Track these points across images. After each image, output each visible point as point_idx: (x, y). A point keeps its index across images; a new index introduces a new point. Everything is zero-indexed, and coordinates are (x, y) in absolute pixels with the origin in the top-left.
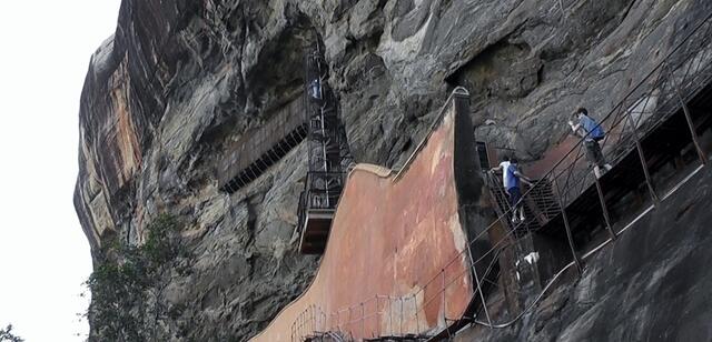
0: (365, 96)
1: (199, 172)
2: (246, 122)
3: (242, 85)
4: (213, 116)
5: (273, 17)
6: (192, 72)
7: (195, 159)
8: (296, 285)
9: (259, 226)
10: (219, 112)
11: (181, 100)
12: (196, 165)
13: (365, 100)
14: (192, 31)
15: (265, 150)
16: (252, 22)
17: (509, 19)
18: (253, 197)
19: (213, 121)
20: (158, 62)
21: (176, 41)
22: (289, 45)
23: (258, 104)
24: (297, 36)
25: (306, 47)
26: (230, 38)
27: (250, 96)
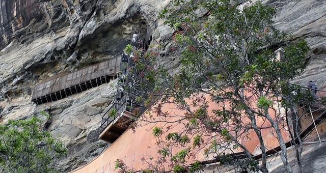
0: (176, 60)
1: (19, 87)
2: (64, 66)
3: (76, 43)
4: (44, 57)
5: (114, 11)
6: (41, 28)
7: (19, 79)
8: (67, 166)
9: (53, 127)
10: (49, 56)
11: (23, 43)
12: (18, 83)
13: (175, 62)
14: (52, 4)
15: (74, 83)
16: (100, 10)
17: (300, 30)
18: (55, 109)
19: (43, 60)
20: (17, 16)
21: (38, 7)
22: (116, 30)
23: (79, 58)
24: (124, 26)
25: (126, 34)
26: (80, 14)
27: (77, 51)
